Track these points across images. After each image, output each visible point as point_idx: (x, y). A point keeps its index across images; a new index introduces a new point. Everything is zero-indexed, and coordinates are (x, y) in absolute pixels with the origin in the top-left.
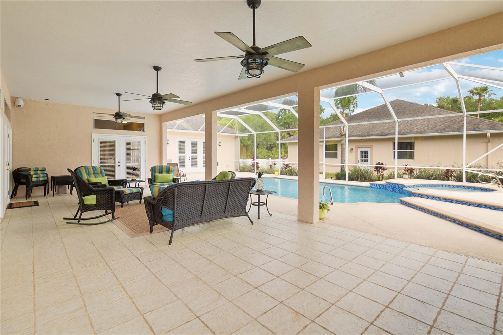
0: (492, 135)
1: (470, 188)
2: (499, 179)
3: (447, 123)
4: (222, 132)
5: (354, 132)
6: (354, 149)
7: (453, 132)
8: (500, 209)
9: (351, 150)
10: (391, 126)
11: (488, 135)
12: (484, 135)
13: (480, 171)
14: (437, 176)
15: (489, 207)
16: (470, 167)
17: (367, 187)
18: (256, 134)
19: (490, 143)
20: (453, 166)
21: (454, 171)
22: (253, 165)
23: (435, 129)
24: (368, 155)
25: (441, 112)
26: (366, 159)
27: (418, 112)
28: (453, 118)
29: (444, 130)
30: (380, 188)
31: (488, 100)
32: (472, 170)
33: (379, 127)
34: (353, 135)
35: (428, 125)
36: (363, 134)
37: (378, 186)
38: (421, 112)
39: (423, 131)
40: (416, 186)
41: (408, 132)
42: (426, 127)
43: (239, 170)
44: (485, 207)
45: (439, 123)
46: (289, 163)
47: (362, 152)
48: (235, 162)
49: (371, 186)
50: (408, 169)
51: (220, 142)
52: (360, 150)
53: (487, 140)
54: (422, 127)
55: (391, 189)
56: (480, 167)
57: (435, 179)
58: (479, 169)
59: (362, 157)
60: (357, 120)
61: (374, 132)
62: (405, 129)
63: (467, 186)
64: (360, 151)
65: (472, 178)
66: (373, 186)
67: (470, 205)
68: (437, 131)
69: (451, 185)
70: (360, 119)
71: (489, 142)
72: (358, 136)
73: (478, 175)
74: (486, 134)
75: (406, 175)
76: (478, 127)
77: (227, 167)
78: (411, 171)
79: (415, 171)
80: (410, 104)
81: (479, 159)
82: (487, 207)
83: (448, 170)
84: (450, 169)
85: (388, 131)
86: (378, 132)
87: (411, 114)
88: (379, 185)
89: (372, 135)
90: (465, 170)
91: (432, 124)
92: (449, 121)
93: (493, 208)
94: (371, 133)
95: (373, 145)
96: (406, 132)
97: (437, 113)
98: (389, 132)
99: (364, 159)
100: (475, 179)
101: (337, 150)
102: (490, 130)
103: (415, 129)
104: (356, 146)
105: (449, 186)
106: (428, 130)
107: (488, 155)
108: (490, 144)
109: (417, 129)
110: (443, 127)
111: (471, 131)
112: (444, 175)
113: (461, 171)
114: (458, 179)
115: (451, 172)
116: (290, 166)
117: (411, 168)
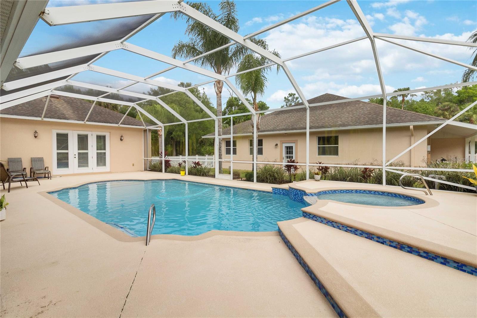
0: (415, 127)
1: (390, 195)
2: (425, 180)
3: (370, 116)
4: (121, 124)
5: (279, 125)
6: (279, 145)
7: (376, 124)
8: (438, 259)
9: (276, 145)
10: (316, 119)
11: (411, 127)
12: (407, 128)
13: (402, 170)
14: (354, 177)
15: (417, 252)
16: (391, 165)
17: (268, 192)
18: (164, 126)
19: (413, 137)
20: (372, 164)
21: (373, 170)
22: (161, 163)
23: (359, 121)
24: (292, 151)
25: (366, 105)
26: (291, 155)
27: (344, 105)
28: (377, 110)
29: (367, 123)
30: (284, 194)
31: (410, 102)
32: (394, 169)
33: (304, 120)
34: (278, 128)
35: (352, 118)
36: (287, 127)
37: (281, 191)
38: (347, 105)
39: (346, 123)
40: (322, 193)
41: (332, 125)
42: (350, 120)
43: (148, 169)
44: (409, 250)
45: (363, 116)
46: (199, 160)
47: (287, 148)
48: (144, 159)
49: (274, 190)
50: (322, 168)
51: (121, 136)
52: (285, 145)
53: (410, 134)
54: (346, 120)
55: (293, 197)
56: (403, 165)
57: (352, 180)
58: (402, 168)
59: (287, 154)
60: (286, 113)
61: (298, 126)
62: (329, 122)
63: (387, 192)
64: (285, 147)
65: (393, 180)
66: (276, 191)
67: (383, 244)
68: (360, 124)
69: (367, 190)
70: (288, 113)
71: (412, 135)
72: (282, 130)
73: (401, 176)
74: (409, 127)
75: (317, 176)
76: (401, 119)
77: (133, 165)
78: (324, 170)
79: (329, 170)
80: (337, 98)
81: (401, 155)
82: (414, 251)
83: (366, 169)
84: (368, 168)
85: (313, 124)
86: (302, 126)
87: (337, 107)
88: (283, 189)
89: (296, 129)
90: (385, 169)
91: (357, 116)
92: (373, 113)
93: (425, 255)
94: (296, 126)
95: (297, 140)
96: (330, 125)
97: (362, 106)
98: (313, 126)
99: (289, 155)
100: (396, 181)
101: (262, 146)
102: (413, 122)
103: (338, 122)
104: (280, 141)
105: (365, 191)
106: (351, 123)
107: (411, 150)
108: (413, 139)
109: (340, 122)
110: (367, 119)
111: (394, 123)
112: (361, 175)
113: (381, 170)
114: (378, 180)
115: (370, 171)
116: (200, 165)
117: (325, 166)
